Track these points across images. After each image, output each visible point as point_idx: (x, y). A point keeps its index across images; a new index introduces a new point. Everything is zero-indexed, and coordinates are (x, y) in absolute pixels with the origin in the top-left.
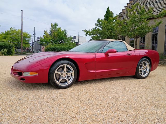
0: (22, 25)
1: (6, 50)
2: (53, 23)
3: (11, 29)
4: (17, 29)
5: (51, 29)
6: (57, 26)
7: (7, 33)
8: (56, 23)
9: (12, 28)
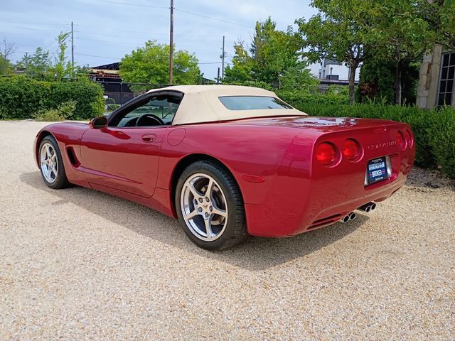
0: (172, 31)
1: (72, 105)
2: (259, 22)
3: (149, 45)
4: (163, 45)
5: (255, 38)
6: (274, 27)
7: (138, 57)
8: (270, 20)
9: (149, 41)
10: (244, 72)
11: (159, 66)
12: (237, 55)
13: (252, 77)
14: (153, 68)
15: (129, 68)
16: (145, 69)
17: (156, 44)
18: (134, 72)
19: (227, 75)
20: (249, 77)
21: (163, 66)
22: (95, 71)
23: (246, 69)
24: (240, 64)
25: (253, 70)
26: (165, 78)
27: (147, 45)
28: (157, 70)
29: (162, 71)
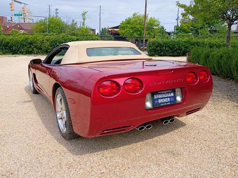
4: (142, 15)
9: (135, 13)
10: (186, 28)
11: (138, 27)
12: (183, 18)
13: (191, 30)
14: (135, 27)
15: (123, 28)
16: (132, 28)
17: (138, 14)
18: (126, 30)
19: (177, 30)
20: (189, 30)
21: (141, 26)
22: (110, 30)
23: (187, 26)
24: (184, 23)
25: (191, 26)
26: (141, 32)
27: (134, 15)
28: (137, 28)
29: (140, 29)
